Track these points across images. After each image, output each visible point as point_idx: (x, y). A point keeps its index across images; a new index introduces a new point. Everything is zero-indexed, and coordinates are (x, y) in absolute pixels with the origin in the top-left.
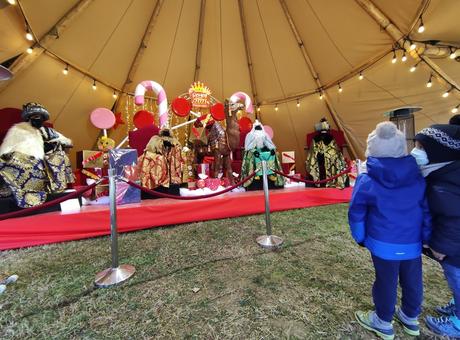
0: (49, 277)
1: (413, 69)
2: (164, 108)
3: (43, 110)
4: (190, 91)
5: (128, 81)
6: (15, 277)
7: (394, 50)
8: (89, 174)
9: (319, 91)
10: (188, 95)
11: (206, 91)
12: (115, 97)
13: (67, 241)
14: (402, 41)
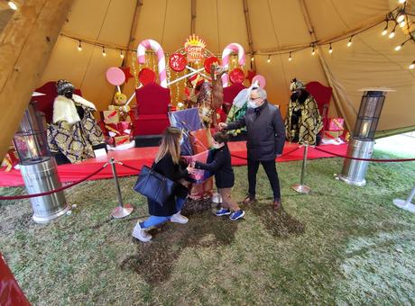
0: (91, 206)
1: (398, 48)
2: (162, 65)
3: (70, 85)
4: (186, 45)
5: (132, 39)
6: (75, 205)
7: (387, 20)
8: (110, 128)
9: (313, 45)
10: (184, 50)
11: (201, 45)
12: (122, 56)
13: (101, 179)
14: (395, 13)
